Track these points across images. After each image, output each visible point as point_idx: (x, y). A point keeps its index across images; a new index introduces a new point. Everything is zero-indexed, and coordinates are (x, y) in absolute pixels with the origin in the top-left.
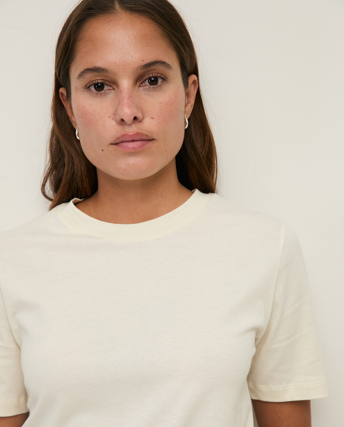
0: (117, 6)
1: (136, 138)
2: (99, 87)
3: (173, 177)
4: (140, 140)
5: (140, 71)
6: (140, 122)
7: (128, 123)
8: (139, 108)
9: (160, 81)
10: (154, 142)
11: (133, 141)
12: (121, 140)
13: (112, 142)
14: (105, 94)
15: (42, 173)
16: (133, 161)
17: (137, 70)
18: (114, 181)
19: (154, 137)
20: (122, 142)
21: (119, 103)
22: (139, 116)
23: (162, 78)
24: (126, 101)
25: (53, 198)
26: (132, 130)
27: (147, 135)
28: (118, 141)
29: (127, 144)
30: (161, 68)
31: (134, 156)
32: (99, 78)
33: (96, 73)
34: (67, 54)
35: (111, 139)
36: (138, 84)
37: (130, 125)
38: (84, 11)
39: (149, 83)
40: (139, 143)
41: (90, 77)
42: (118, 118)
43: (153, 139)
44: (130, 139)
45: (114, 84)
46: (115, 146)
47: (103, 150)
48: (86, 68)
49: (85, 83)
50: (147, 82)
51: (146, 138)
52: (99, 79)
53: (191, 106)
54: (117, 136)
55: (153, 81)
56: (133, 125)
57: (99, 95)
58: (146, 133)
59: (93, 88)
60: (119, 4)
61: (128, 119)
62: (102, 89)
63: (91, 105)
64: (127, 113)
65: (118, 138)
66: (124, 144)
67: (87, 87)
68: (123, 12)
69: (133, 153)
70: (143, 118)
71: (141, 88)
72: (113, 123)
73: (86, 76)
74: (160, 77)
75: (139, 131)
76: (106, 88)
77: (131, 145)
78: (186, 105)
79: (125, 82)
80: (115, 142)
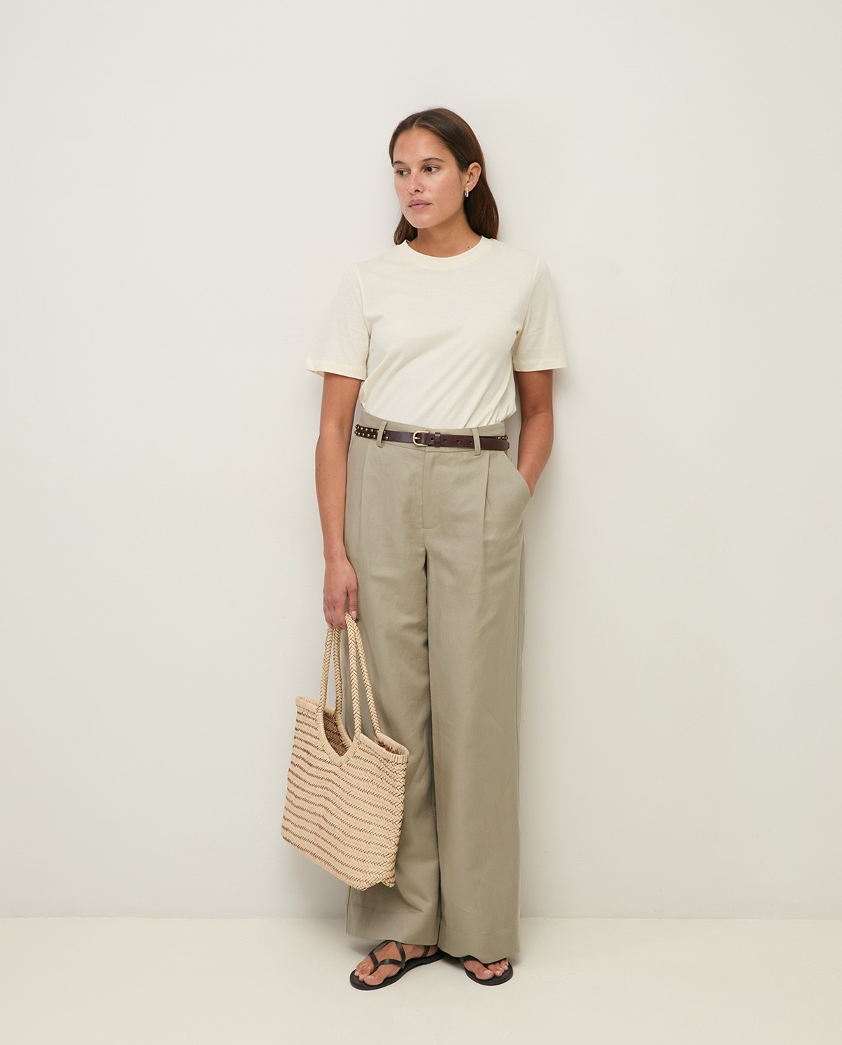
1: (419, 203)
6: (421, 193)
10: (432, 205)
14: (405, 176)
19: (431, 202)
20: (412, 205)
22: (420, 189)
27: (426, 201)
30: (435, 162)
33: (399, 165)
36: (421, 171)
40: (422, 205)
44: (416, 203)
46: (410, 208)
50: (427, 170)
53: (474, 183)
57: (402, 177)
60: (417, 123)
68: (417, 129)
69: (419, 212)
70: (424, 191)
71: (425, 173)
78: (468, 182)
79: (415, 170)
80: (409, 205)
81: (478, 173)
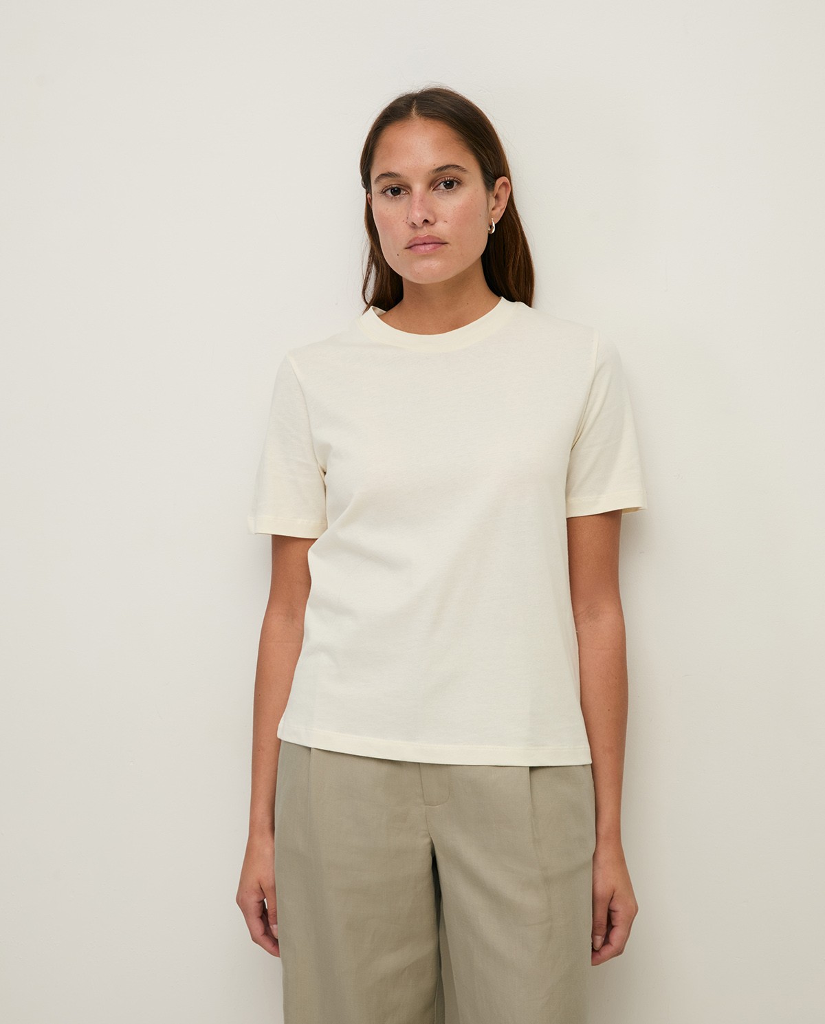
0: (414, 112)
1: (427, 241)
2: (396, 191)
3: (479, 283)
4: (432, 243)
6: (432, 225)
7: (419, 226)
8: (431, 211)
9: (455, 184)
10: (448, 245)
11: (425, 244)
12: (414, 243)
13: (406, 246)
14: (400, 198)
15: (362, 278)
16: (426, 264)
17: (429, 174)
18: (418, 288)
19: (447, 240)
20: (415, 245)
21: (411, 207)
22: (431, 219)
24: (417, 204)
25: (368, 302)
26: (425, 232)
27: (439, 239)
28: (411, 244)
29: (419, 246)
30: (454, 172)
31: (427, 259)
33: (390, 179)
34: (367, 160)
35: (405, 244)
36: (432, 188)
37: (422, 227)
38: (382, 119)
39: (445, 186)
40: (431, 246)
41: (386, 182)
42: (409, 223)
44: (422, 242)
45: (408, 188)
46: (408, 250)
47: (398, 255)
48: (381, 173)
49: (381, 189)
50: (442, 186)
51: (438, 241)
52: (393, 183)
53: (501, 210)
54: (410, 239)
55: (449, 185)
56: (425, 228)
57: (393, 200)
58: (438, 236)
59: (389, 193)
60: (417, 109)
61: (419, 222)
62: (399, 194)
63: (387, 210)
64: (418, 216)
65: (410, 241)
66: (417, 247)
67: (384, 192)
68: (418, 118)
69: (426, 256)
70: (436, 222)
71: (435, 192)
72: (405, 228)
73: (383, 179)
74: (456, 181)
75: (431, 234)
76: (403, 192)
77: (423, 248)
78: (493, 209)
79: (418, 187)
80: (408, 246)
81: (506, 193)
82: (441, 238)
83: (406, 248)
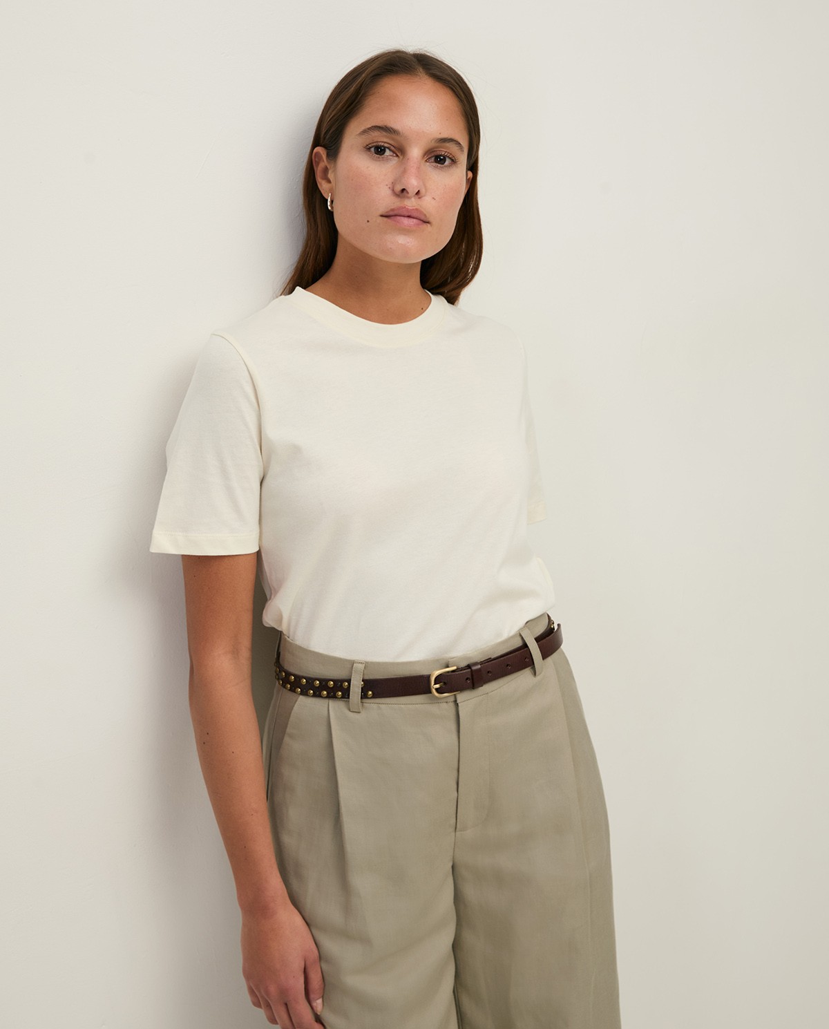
0: (421, 70)
2: (380, 151)
4: (417, 218)
5: (433, 144)
6: (420, 198)
7: (408, 195)
8: (423, 182)
9: (448, 162)
10: (429, 225)
11: (409, 217)
12: (396, 212)
13: (384, 214)
14: (386, 159)
16: (402, 240)
17: (431, 142)
19: (431, 219)
20: (396, 215)
21: (405, 171)
22: (423, 191)
23: (453, 160)
26: (412, 204)
27: (425, 215)
28: (391, 213)
29: (402, 218)
31: (405, 235)
32: (385, 140)
34: (350, 108)
35: (382, 210)
36: (425, 159)
37: (410, 198)
39: (436, 160)
40: (415, 220)
42: (398, 188)
43: (428, 222)
44: (407, 214)
45: (400, 151)
46: (385, 219)
47: (368, 221)
48: (374, 124)
49: (365, 143)
50: (434, 159)
51: (423, 218)
54: (390, 207)
55: (440, 161)
56: (413, 199)
57: (376, 159)
59: (373, 150)
60: (423, 68)
62: (382, 154)
63: (368, 168)
64: (412, 183)
65: (392, 210)
66: (399, 218)
67: (368, 148)
68: (427, 77)
69: (406, 231)
72: (389, 192)
73: (372, 133)
74: (449, 158)
75: (418, 207)
76: (389, 153)
77: (406, 221)
80: (386, 214)
82: (427, 215)
83: (382, 216)
